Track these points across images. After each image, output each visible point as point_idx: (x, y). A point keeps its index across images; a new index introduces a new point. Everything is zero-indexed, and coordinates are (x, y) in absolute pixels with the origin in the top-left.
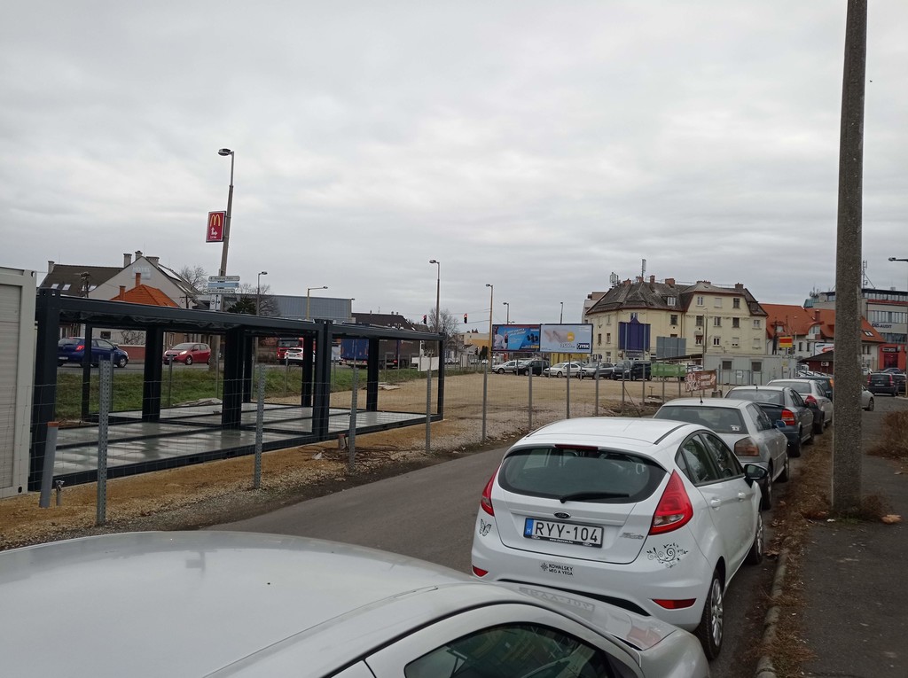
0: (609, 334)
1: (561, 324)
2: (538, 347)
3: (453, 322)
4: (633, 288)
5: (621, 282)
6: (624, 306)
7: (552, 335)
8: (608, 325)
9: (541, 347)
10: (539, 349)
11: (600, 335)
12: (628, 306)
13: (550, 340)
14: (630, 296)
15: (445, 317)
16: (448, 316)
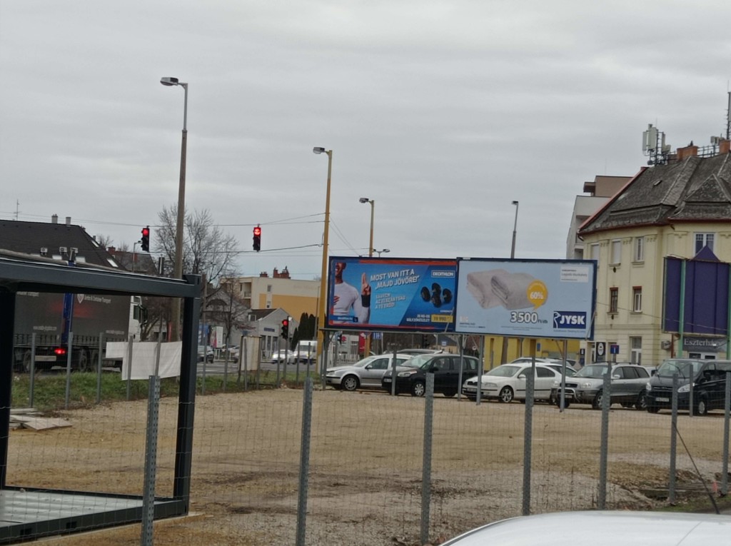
0: (637, 290)
1: (512, 260)
2: (449, 320)
3: (221, 247)
4: (705, 167)
5: (673, 151)
6: (680, 215)
7: (488, 288)
8: (638, 263)
9: (460, 319)
10: (453, 326)
11: (614, 291)
12: (690, 215)
13: (484, 302)
14: (694, 188)
15: (199, 233)
16: (210, 230)
